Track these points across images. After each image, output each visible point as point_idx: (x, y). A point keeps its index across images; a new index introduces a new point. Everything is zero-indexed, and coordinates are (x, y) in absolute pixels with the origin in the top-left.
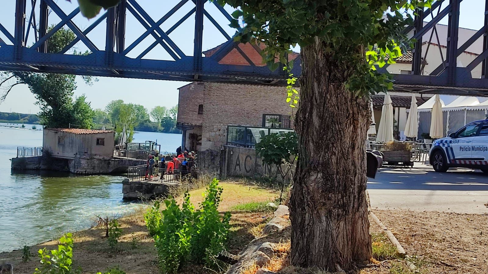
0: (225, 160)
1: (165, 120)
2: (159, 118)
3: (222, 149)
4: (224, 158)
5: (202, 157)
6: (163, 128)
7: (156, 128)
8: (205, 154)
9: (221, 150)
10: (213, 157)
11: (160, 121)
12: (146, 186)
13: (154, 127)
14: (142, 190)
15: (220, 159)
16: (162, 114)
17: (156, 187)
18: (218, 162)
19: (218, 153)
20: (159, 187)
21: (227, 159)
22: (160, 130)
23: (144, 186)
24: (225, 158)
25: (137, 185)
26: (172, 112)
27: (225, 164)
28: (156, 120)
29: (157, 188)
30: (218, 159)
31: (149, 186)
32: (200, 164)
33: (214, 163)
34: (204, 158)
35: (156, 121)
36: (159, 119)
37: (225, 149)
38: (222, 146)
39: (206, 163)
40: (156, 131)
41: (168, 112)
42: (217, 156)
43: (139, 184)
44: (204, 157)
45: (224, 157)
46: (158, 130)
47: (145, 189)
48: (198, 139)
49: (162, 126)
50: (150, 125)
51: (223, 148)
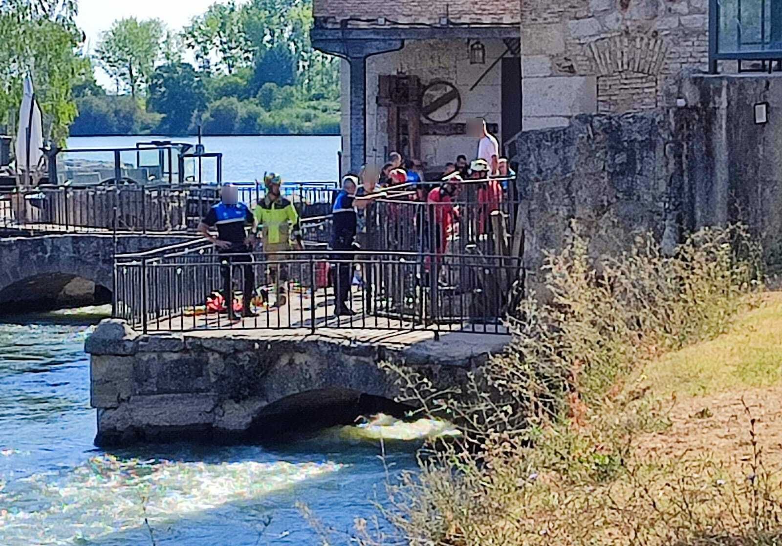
0: (710, 168)
1: (166, 81)
2: (134, 74)
3: (681, 103)
4: (698, 156)
5: (549, 160)
6: (159, 117)
7: (129, 118)
8: (568, 143)
9: (680, 109)
10: (621, 158)
11: (143, 86)
12: (224, 356)
13: (116, 113)
14: (200, 383)
15: (671, 166)
16: (148, 53)
17: (284, 360)
18: (663, 187)
19: (653, 128)
20: (300, 359)
21: (722, 155)
22: (147, 127)
23: (212, 358)
24: (709, 153)
25: (175, 356)
26: (191, 40)
27: (709, 193)
28: (122, 83)
29: (291, 362)
30: (660, 163)
31: (244, 358)
32: (543, 208)
33: (629, 193)
34: (566, 170)
35: (124, 87)
36: (133, 80)
37: (706, 96)
38: (679, 82)
39: (583, 194)
40: (130, 129)
41: (174, 41)
42: (650, 145)
43: (185, 350)
44: (565, 161)
45: (699, 147)
46: (136, 127)
47: (223, 378)
48: (426, 101)
49: (154, 104)
50: (100, 105)
51: (690, 96)
